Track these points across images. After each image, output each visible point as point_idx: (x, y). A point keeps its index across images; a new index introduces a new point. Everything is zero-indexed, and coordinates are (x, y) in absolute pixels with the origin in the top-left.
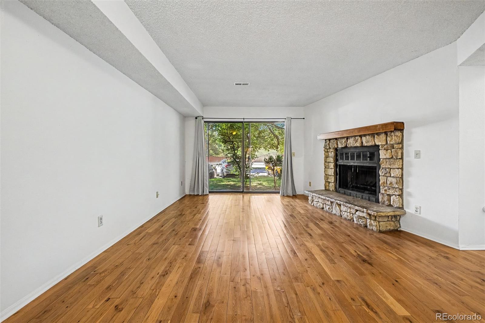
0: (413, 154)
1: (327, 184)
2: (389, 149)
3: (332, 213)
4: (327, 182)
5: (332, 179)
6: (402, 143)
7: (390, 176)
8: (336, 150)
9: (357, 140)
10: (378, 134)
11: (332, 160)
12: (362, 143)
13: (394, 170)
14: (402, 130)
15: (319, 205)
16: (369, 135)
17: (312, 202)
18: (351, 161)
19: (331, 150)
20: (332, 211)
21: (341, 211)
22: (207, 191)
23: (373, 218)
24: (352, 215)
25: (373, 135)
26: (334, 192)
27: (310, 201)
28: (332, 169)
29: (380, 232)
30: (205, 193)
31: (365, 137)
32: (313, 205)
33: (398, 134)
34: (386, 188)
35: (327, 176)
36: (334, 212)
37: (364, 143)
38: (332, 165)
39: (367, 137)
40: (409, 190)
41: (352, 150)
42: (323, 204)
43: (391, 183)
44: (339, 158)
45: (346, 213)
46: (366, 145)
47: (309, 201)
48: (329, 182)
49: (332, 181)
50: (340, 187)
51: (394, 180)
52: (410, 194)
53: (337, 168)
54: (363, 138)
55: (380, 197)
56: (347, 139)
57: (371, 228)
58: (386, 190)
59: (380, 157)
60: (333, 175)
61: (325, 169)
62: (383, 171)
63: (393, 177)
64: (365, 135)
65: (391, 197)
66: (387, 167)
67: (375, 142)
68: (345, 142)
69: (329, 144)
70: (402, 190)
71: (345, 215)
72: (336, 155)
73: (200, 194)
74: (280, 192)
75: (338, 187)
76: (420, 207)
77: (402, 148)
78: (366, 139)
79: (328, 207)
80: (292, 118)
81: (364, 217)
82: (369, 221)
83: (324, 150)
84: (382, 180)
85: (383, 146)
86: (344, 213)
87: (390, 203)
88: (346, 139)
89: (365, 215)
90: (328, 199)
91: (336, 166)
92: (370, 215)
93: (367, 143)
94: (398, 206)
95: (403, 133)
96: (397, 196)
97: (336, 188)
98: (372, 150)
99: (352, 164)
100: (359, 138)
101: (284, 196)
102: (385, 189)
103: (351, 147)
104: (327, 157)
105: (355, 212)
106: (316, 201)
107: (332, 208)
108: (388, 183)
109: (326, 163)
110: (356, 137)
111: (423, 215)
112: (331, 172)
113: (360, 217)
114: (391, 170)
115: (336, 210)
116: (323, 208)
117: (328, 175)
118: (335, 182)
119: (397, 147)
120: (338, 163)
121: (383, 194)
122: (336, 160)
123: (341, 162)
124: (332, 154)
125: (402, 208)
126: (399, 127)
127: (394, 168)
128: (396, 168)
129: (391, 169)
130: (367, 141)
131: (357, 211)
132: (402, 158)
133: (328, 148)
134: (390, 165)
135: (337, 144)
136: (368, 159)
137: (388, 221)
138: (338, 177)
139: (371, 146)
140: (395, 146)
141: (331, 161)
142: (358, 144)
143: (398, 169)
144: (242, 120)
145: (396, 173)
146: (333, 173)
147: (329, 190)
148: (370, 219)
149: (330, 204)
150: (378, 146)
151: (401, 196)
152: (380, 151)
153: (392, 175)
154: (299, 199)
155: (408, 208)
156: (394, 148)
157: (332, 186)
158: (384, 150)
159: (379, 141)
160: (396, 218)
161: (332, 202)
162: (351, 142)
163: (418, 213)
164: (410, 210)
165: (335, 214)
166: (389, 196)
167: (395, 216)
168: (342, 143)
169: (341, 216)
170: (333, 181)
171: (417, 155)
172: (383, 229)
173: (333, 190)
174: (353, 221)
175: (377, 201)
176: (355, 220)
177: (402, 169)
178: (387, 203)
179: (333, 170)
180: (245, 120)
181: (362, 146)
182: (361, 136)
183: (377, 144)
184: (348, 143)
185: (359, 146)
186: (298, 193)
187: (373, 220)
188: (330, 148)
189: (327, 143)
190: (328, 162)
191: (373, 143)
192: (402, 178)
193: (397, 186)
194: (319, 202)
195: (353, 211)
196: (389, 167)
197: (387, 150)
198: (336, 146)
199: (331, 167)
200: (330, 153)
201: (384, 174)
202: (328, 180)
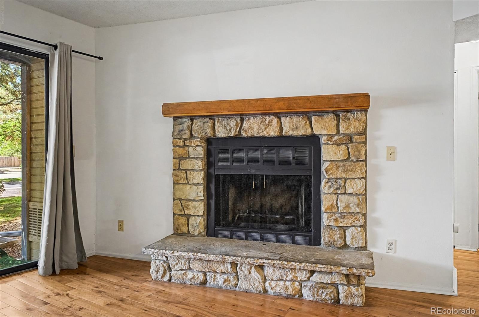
0: (383, 153)
1: (183, 220)
2: (342, 144)
4: (181, 216)
5: (198, 208)
6: (364, 133)
7: (345, 193)
8: (209, 141)
9: (269, 122)
10: (320, 113)
11: (198, 165)
12: (281, 129)
13: (353, 182)
14: (366, 111)
15: (190, 276)
16: (296, 114)
17: (164, 273)
18: (250, 167)
19: (196, 142)
20: (236, 285)
21: (265, 280)
24: (297, 284)
25: (307, 115)
26: (203, 236)
27: (157, 272)
28: (197, 184)
31: (288, 118)
32: (170, 280)
33: (360, 115)
34: (337, 215)
35: (182, 202)
37: (285, 128)
38: (199, 177)
39: (295, 119)
40: (376, 215)
41: (251, 144)
42: (206, 273)
43: (348, 206)
44: (214, 159)
45: (282, 283)
46: (291, 133)
47: (152, 272)
48: (188, 217)
49: (198, 211)
50: (217, 223)
51: (354, 200)
52: (377, 222)
53: (209, 182)
54: (283, 119)
55: (326, 234)
56: (242, 120)
57: (349, 302)
58: (336, 220)
59: (324, 159)
60: (203, 198)
61: (177, 186)
62: (330, 184)
63: (351, 194)
64: (287, 115)
65: (347, 231)
66: (339, 176)
67: (312, 128)
68: (237, 125)
69: (190, 129)
70: (364, 215)
71: (279, 287)
72: (209, 154)
75: (212, 224)
76: (396, 241)
77: (365, 143)
78: (293, 122)
79: (222, 278)
80: (73, 51)
81: (332, 284)
82: (343, 288)
83: (174, 143)
84: (326, 202)
85: (329, 137)
86: (273, 283)
87: (345, 240)
88: (238, 120)
89: (337, 279)
91: (208, 178)
92: (347, 276)
93: (292, 129)
94: (360, 246)
95: (366, 115)
96: (359, 229)
97: (207, 227)
98: (299, 144)
99: (252, 172)
100: (275, 120)
102: (334, 217)
103: (252, 138)
104: (179, 159)
105: (309, 278)
106: (181, 270)
107: (236, 278)
108: (341, 205)
109: (178, 173)
110: (267, 117)
112: (196, 192)
113: (323, 286)
114: (348, 181)
115: (248, 282)
116: (204, 283)
117: (188, 200)
118: (206, 215)
119: (358, 141)
120: (212, 171)
121: (329, 227)
122: (209, 164)
123: (221, 169)
124: (198, 151)
125: (366, 247)
127: (353, 179)
128: (359, 178)
129: (346, 179)
130: (294, 127)
131: (312, 272)
132: (365, 161)
133: (186, 136)
134: (344, 171)
136: (292, 161)
138: (213, 202)
140: (354, 137)
141: (196, 168)
142: (273, 132)
146: (200, 194)
147: (189, 235)
148: (348, 284)
149: (230, 270)
150: (318, 137)
151: (364, 226)
152: (323, 148)
153: (349, 191)
155: (375, 246)
156: (352, 142)
157: (197, 225)
158: (334, 144)
159: (322, 127)
161: (235, 265)
162: (255, 127)
163: (393, 251)
165: (246, 291)
166: (344, 229)
168: (228, 128)
169: (265, 291)
170: (201, 213)
171: (391, 153)
173: (200, 233)
175: (317, 242)
176: (306, 293)
177: (365, 178)
178: (340, 243)
179: (201, 187)
181: (282, 136)
182: (278, 115)
183: (316, 133)
184: (243, 127)
185: (276, 135)
187: (353, 285)
188: (192, 137)
189: (185, 125)
190: (186, 171)
191: (309, 131)
192: (365, 195)
193: (358, 210)
194: (190, 269)
195: (303, 276)
196: (344, 176)
197: (338, 145)
198: (210, 134)
199: (195, 182)
200: (191, 149)
201: (332, 190)
202: (187, 212)
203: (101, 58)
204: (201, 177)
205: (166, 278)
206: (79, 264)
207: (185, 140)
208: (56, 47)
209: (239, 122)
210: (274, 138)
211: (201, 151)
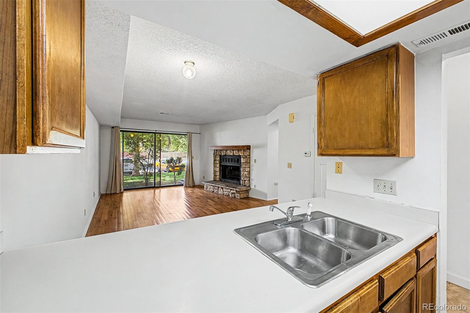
3: (219, 193)
4: (215, 176)
5: (218, 174)
6: (250, 155)
7: (245, 171)
8: (220, 156)
9: (231, 152)
10: (241, 150)
11: (218, 162)
12: (234, 153)
14: (250, 149)
15: (211, 190)
16: (237, 150)
18: (229, 163)
19: (218, 156)
21: (223, 192)
22: (122, 190)
23: (238, 193)
24: (229, 193)
28: (218, 167)
29: (241, 199)
30: (121, 191)
33: (248, 151)
35: (215, 172)
36: (220, 193)
38: (218, 165)
40: (252, 177)
41: (229, 157)
42: (213, 189)
44: (222, 161)
45: (226, 192)
46: (235, 155)
47: (205, 188)
48: (216, 176)
50: (222, 178)
51: (247, 173)
52: (252, 179)
53: (220, 167)
55: (241, 182)
57: (237, 198)
58: (243, 178)
59: (242, 162)
61: (214, 167)
62: (242, 168)
63: (247, 172)
64: (235, 150)
67: (239, 153)
68: (225, 152)
69: (216, 153)
70: (249, 177)
72: (220, 159)
73: (118, 192)
74: (183, 185)
75: (221, 178)
76: (256, 185)
77: (250, 158)
79: (216, 190)
80: (192, 133)
81: (234, 193)
82: (236, 194)
83: (214, 156)
84: (242, 173)
85: (242, 156)
89: (235, 192)
90: (216, 185)
91: (220, 165)
92: (237, 191)
95: (250, 150)
97: (220, 179)
98: (238, 158)
99: (229, 165)
101: (187, 187)
103: (228, 155)
104: (215, 160)
106: (209, 188)
107: (219, 191)
108: (245, 174)
110: (231, 150)
111: (257, 188)
112: (218, 169)
113: (232, 193)
115: (220, 192)
116: (213, 192)
117: (216, 171)
118: (220, 175)
120: (221, 164)
121: (242, 180)
122: (220, 162)
123: (223, 164)
124: (218, 159)
125: (249, 186)
126: (248, 148)
129: (245, 167)
130: (236, 153)
131: (231, 190)
132: (250, 163)
134: (245, 165)
135: (221, 153)
136: (236, 162)
137: (244, 193)
138: (221, 172)
139: (238, 156)
140: (247, 156)
142: (232, 154)
143: (248, 167)
144: (155, 132)
145: (247, 169)
146: (218, 170)
147: (216, 180)
150: (241, 156)
151: (249, 180)
152: (241, 159)
153: (246, 171)
154: (197, 188)
155: (252, 186)
156: (247, 158)
157: (218, 177)
159: (241, 153)
160: (247, 191)
161: (218, 187)
162: (229, 153)
163: (255, 187)
164: (252, 187)
165: (220, 194)
166: (245, 181)
167: (246, 191)
169: (223, 194)
170: (218, 175)
171: (255, 161)
172: (242, 197)
173: (218, 180)
174: (229, 196)
175: (240, 184)
176: (230, 195)
177: (250, 167)
178: (244, 184)
179: (219, 168)
180: (157, 132)
181: (234, 155)
182: (233, 150)
184: (227, 153)
186: (196, 184)
188: (217, 155)
189: (215, 152)
190: (216, 163)
191: (238, 155)
192: (250, 172)
193: (248, 176)
194: (211, 188)
195: (229, 190)
197: (244, 158)
198: (220, 154)
200: (217, 158)
201: (243, 170)
202: (216, 175)
203: (200, 134)
205: (207, 190)
206: (193, 186)
208: (188, 133)
210: (232, 156)
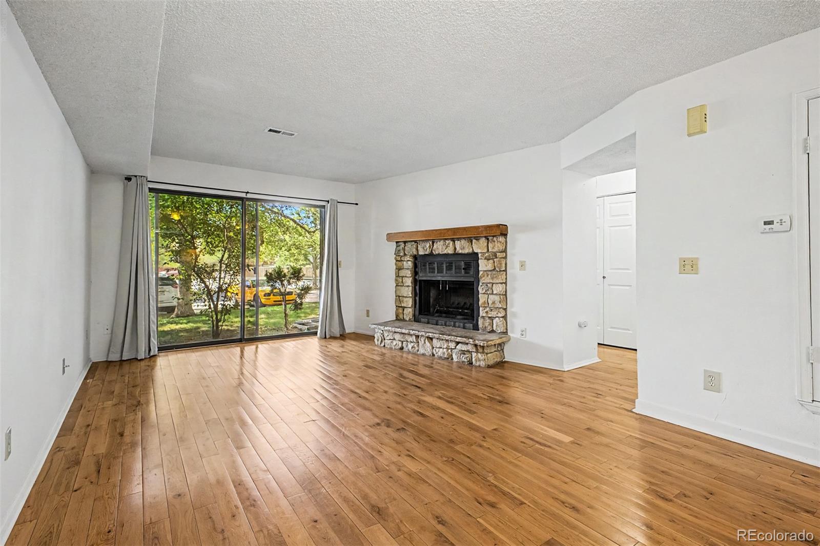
0: (518, 266)
1: (400, 310)
2: (491, 259)
3: (419, 353)
4: (400, 307)
5: (409, 302)
6: (505, 251)
7: (492, 294)
8: (415, 257)
9: (448, 244)
10: (477, 239)
11: (409, 273)
12: (455, 249)
13: (497, 285)
14: (505, 235)
15: (395, 344)
16: (464, 238)
17: (382, 341)
18: (439, 275)
19: (408, 258)
20: (418, 351)
21: (433, 348)
22: (154, 351)
23: (481, 350)
24: (449, 350)
25: (470, 239)
26: (412, 321)
27: (378, 340)
28: (408, 286)
29: (489, 367)
30: (152, 354)
31: (459, 241)
32: (384, 346)
33: (501, 239)
34: (488, 309)
35: (399, 298)
36: (422, 351)
37: (458, 249)
38: (409, 281)
39: (462, 241)
40: (513, 310)
41: (439, 259)
42: (402, 342)
43: (494, 303)
44: (418, 270)
45: (442, 349)
46: (460, 252)
47: (376, 340)
48: (404, 308)
49: (409, 304)
50: (420, 313)
51: (497, 298)
52: (514, 315)
53: (415, 285)
54: (456, 242)
55: (480, 322)
56: (433, 243)
57: (478, 364)
58: (487, 312)
59: (480, 270)
60: (411, 295)
61: (397, 287)
62: (483, 287)
63: (496, 294)
64: (459, 239)
65: (494, 321)
66: (488, 281)
67: (472, 248)
68: (430, 247)
69: (404, 249)
70: (505, 309)
71: (440, 352)
72: (415, 266)
73: (142, 355)
74: (317, 332)
75: (417, 313)
76: (526, 329)
77: (506, 258)
78: (462, 244)
79: (410, 346)
80: (338, 202)
81: (468, 351)
82: (474, 355)
83: (395, 258)
84: (482, 299)
85: (483, 253)
86: (437, 350)
87: (493, 327)
88: (431, 243)
89: (470, 348)
90: (412, 332)
91: (415, 281)
92: (476, 346)
93: (461, 249)
94: (502, 331)
95: (506, 238)
96: (501, 319)
97: (414, 315)
98: (467, 259)
99: (439, 278)
100: (451, 243)
101: (325, 338)
102: (486, 310)
103: (439, 255)
104: (399, 269)
105: (456, 347)
106: (390, 339)
107: (418, 346)
108: (490, 302)
109: (398, 278)
110: (447, 241)
111: (528, 338)
112: (408, 291)
113: (463, 352)
114: (494, 285)
115: (425, 348)
116: (402, 348)
117: (403, 297)
118: (413, 307)
119: (500, 257)
120: (417, 277)
121: (483, 317)
122: (415, 273)
123: (422, 276)
124: (409, 264)
125: (506, 333)
126: (501, 231)
127: (497, 283)
128: (500, 283)
129: (493, 284)
130: (463, 247)
131: (458, 343)
132: (505, 270)
133: (402, 254)
134: (492, 279)
135: (417, 249)
136: (463, 271)
137: (495, 351)
138: (417, 298)
139: (468, 254)
140: (498, 254)
141: (408, 275)
142: (450, 251)
143: (502, 283)
144: (243, 195)
145: (498, 289)
146: (410, 293)
147: (404, 320)
148: (477, 352)
149: (415, 341)
150: (477, 254)
151: (505, 317)
152: (480, 261)
153: (495, 292)
154: (351, 339)
155: (513, 332)
156: (496, 257)
157: (409, 313)
158: (485, 259)
159: (479, 247)
160: (501, 346)
161: (417, 337)
162: (440, 248)
163: (524, 336)
164: (514, 334)
165: (423, 355)
166: (491, 318)
167: (500, 344)
168: (425, 249)
169: (433, 355)
170: (410, 306)
171: (522, 265)
172: (491, 362)
173: (410, 319)
174: (452, 359)
175: (476, 328)
176: (454, 357)
177: (506, 283)
178: (489, 328)
179: (411, 288)
180: (249, 196)
181: (456, 254)
182: (453, 240)
183: (476, 251)
184: (434, 248)
185: (452, 253)
186: (347, 331)
187: (480, 353)
188: (405, 255)
189: (401, 247)
190: (402, 277)
191: (471, 251)
192: (506, 295)
193: (500, 306)
194: (394, 339)
195: (452, 345)
196: (491, 281)
197: (488, 260)
198: (415, 253)
199: (407, 285)
200: (405, 263)
201: (484, 291)
202: (403, 305)
203: (357, 204)
204: (410, 281)
205: (383, 345)
206: (341, 335)
207: (402, 256)
208: (328, 201)
209: (431, 244)
210: (451, 254)
211: (410, 264)
